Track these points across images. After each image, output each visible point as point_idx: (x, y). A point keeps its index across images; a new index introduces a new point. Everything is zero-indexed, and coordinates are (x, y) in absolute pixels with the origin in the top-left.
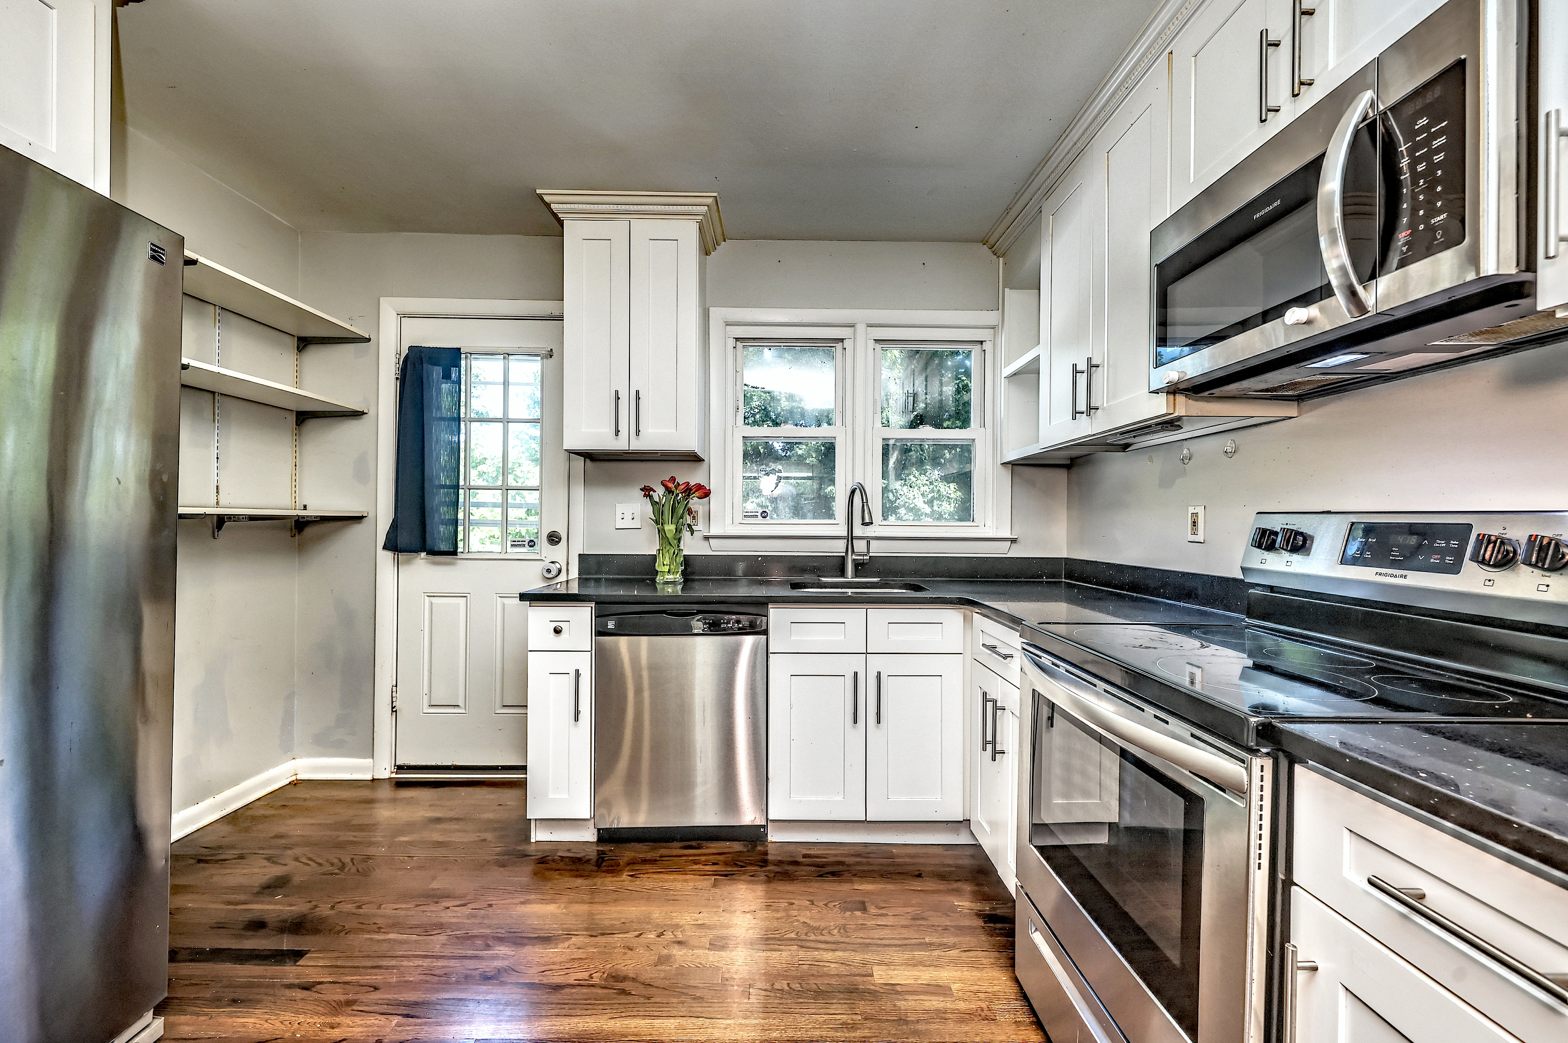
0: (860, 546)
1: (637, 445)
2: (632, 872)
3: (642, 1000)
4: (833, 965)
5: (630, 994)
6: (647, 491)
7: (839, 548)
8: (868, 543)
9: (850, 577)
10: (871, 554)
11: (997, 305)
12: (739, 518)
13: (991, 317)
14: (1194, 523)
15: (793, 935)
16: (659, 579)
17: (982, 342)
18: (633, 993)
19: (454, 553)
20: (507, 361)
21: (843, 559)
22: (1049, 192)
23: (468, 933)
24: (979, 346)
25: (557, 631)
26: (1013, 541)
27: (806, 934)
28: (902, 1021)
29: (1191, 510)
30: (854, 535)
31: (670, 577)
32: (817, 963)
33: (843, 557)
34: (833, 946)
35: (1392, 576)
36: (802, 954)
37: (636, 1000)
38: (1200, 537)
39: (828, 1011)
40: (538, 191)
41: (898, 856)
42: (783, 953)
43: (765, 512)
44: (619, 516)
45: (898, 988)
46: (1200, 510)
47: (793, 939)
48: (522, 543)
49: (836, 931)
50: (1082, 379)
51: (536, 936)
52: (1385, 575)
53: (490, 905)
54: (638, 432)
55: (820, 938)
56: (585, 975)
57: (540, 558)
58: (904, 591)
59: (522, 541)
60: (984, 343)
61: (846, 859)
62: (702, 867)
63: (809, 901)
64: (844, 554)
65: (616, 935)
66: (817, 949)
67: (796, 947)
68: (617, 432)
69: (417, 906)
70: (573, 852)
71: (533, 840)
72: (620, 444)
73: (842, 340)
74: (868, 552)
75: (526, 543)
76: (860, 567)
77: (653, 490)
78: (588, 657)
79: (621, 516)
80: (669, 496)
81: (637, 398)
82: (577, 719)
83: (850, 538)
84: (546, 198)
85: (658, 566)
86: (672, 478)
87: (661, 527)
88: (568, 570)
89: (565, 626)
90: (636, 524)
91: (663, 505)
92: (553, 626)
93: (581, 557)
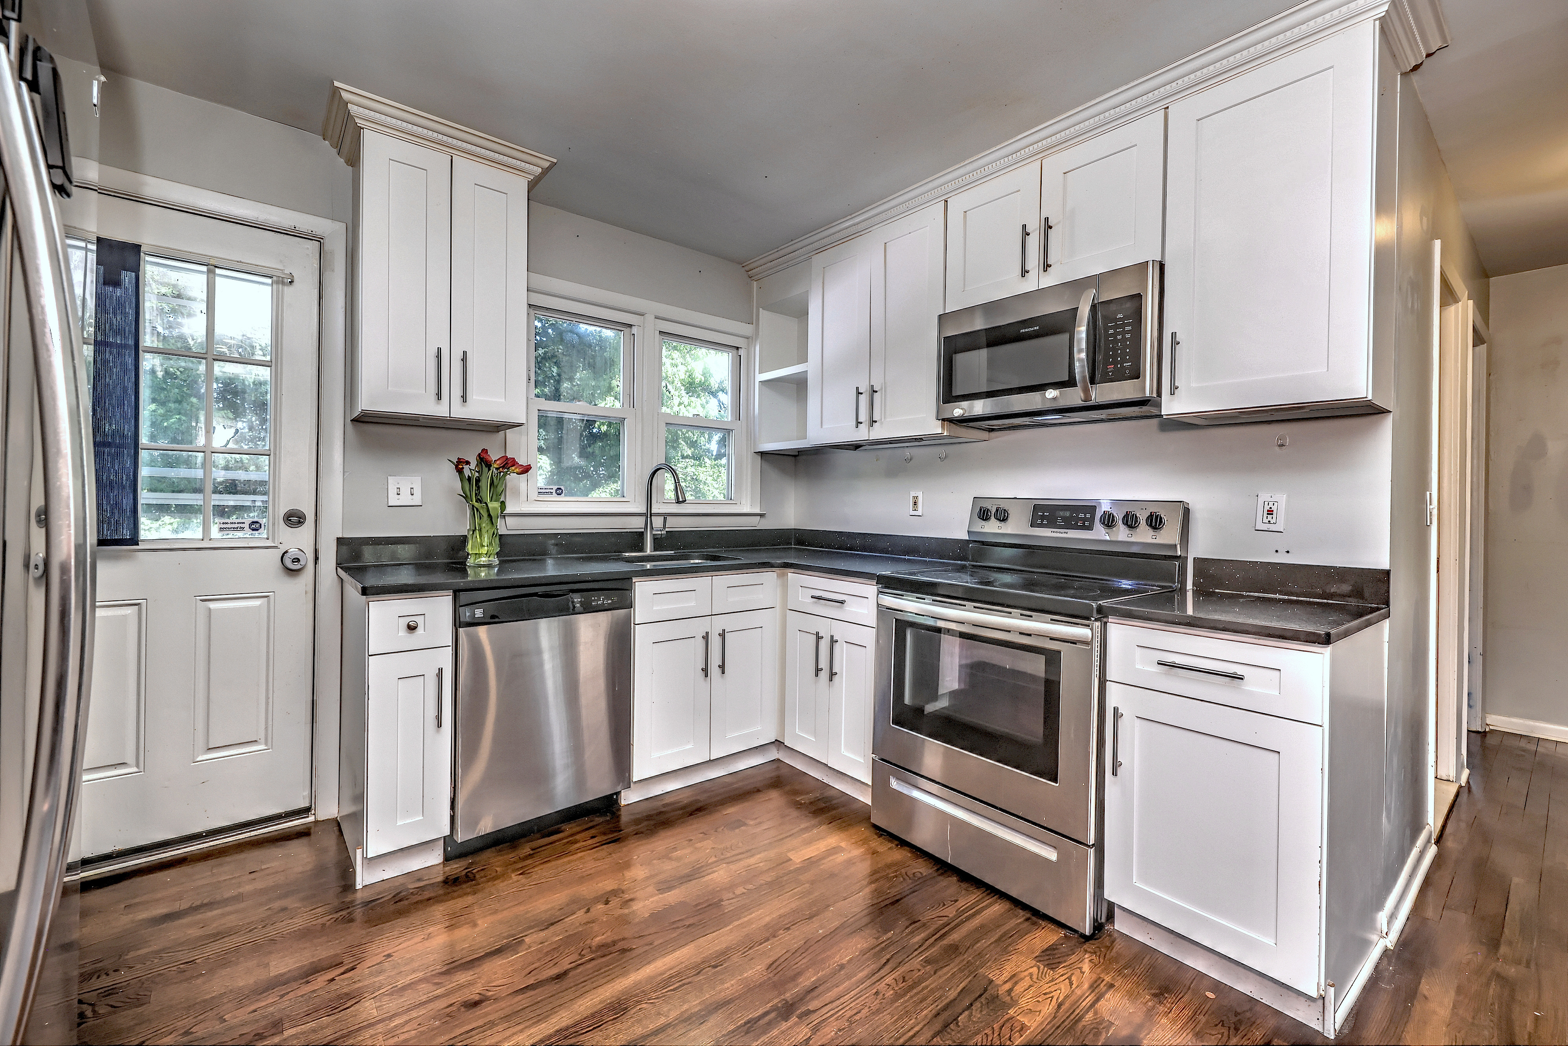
0: (658, 522)
1: (459, 412)
2: (519, 871)
3: (647, 948)
4: (761, 864)
5: (631, 949)
6: (459, 466)
7: (637, 524)
8: (665, 519)
9: (649, 551)
10: (667, 530)
11: (751, 319)
12: (534, 495)
13: (746, 329)
14: (915, 503)
15: (713, 859)
16: (471, 561)
17: (738, 348)
18: (634, 947)
19: (134, 541)
20: (211, 275)
21: (641, 535)
22: (820, 250)
23: (397, 986)
24: (735, 351)
25: (411, 628)
26: (762, 515)
27: (722, 854)
28: (832, 875)
29: (913, 494)
30: (652, 512)
31: (483, 560)
32: (749, 868)
33: (643, 532)
34: (749, 854)
35: (1060, 532)
36: (733, 867)
37: (641, 950)
38: (919, 513)
39: (785, 891)
40: (336, 84)
41: (732, 784)
42: (720, 872)
43: (560, 489)
44: (392, 491)
45: (813, 859)
46: (920, 495)
47: (715, 862)
48: (239, 525)
49: (740, 844)
50: (864, 400)
51: (483, 954)
52: (1057, 532)
53: (389, 956)
54: (464, 398)
55: (734, 853)
56: (575, 957)
57: (273, 545)
58: (700, 561)
59: (238, 523)
60: (740, 349)
61: (698, 798)
62: (584, 843)
63: (701, 833)
64: (643, 530)
65: (566, 920)
66: (740, 860)
67: (724, 865)
68: (439, 396)
69: (282, 996)
70: (426, 880)
71: (359, 886)
72: (441, 410)
73: (630, 326)
74: (664, 527)
75: (246, 526)
76: (658, 543)
77: (468, 463)
78: (449, 651)
79: (396, 491)
80: (485, 469)
81: (464, 359)
82: (439, 725)
83: (649, 515)
84: (345, 95)
85: (469, 548)
86: (485, 451)
87: (476, 504)
88: (316, 559)
89: (420, 620)
90: (417, 500)
91: (478, 481)
92: (404, 622)
93: (340, 541)
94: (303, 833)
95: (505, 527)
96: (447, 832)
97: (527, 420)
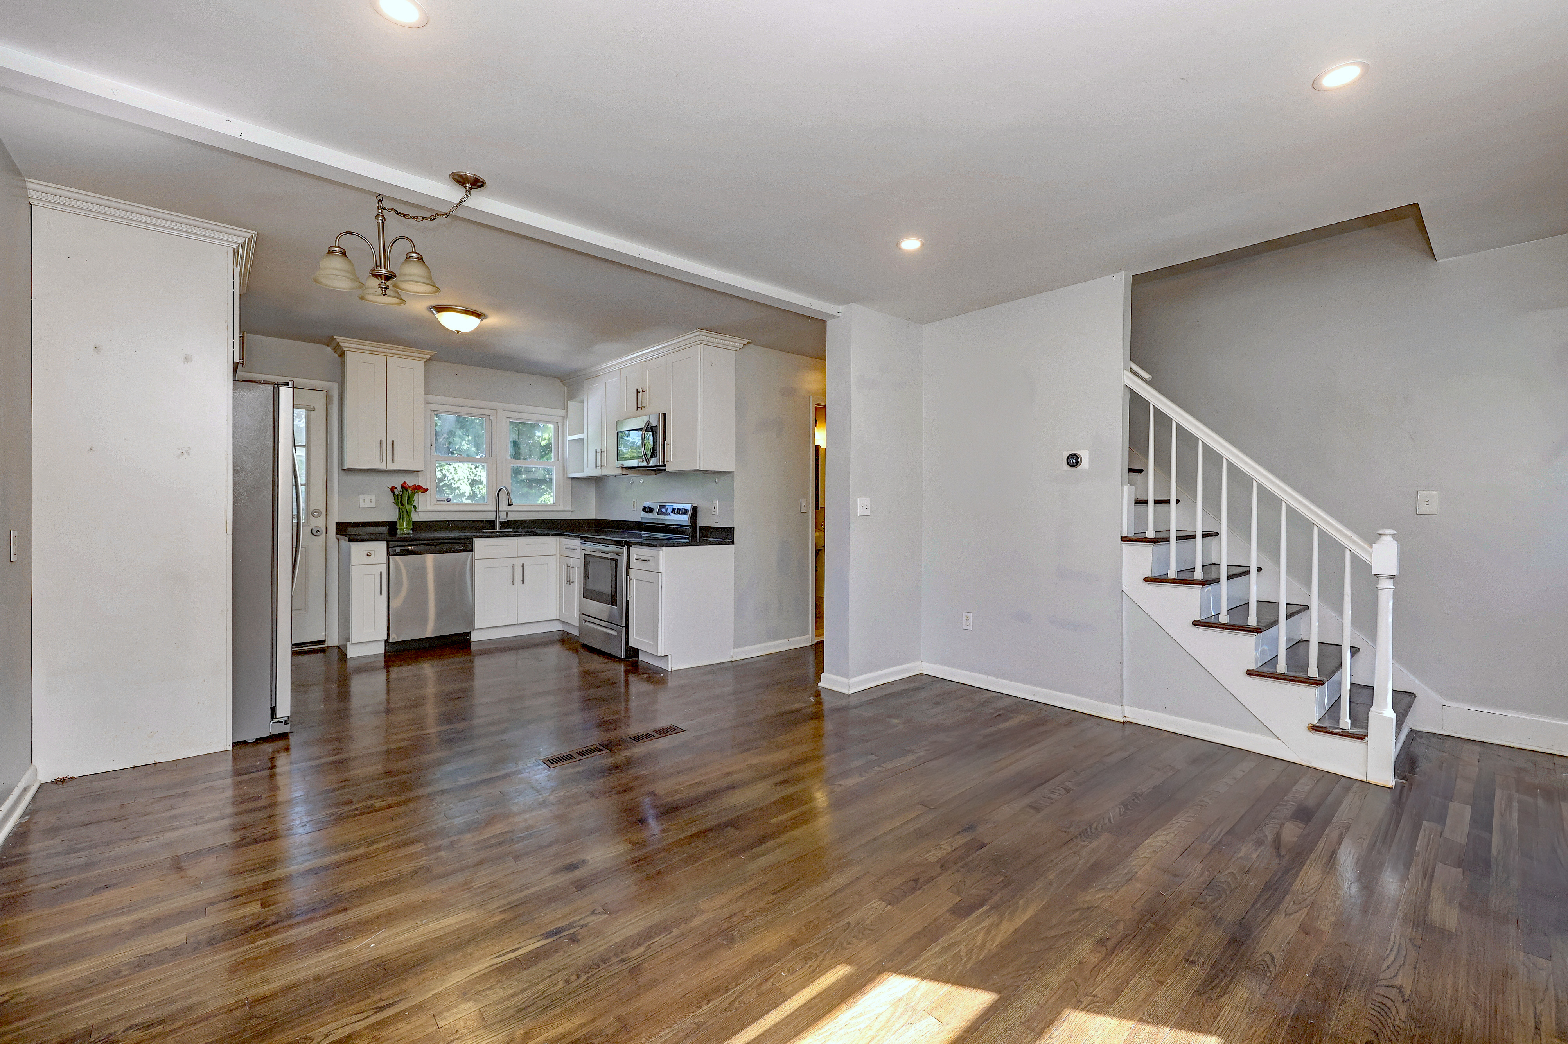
0: (503, 515)
1: (391, 467)
6: (393, 490)
7: (491, 516)
8: (507, 514)
9: (499, 529)
10: (508, 519)
11: (564, 407)
12: (429, 502)
13: (561, 412)
16: (398, 530)
24: (557, 424)
25: (369, 554)
26: (573, 511)
30: (499, 510)
31: (404, 530)
40: (331, 332)
43: (449, 499)
44: (361, 501)
50: (599, 454)
54: (394, 460)
60: (559, 423)
68: (381, 461)
71: (349, 657)
72: (382, 466)
73: (489, 416)
76: (504, 525)
77: (396, 488)
78: (385, 566)
79: (363, 501)
80: (405, 491)
81: (393, 444)
82: (381, 594)
83: (497, 511)
84: (338, 340)
85: (398, 527)
86: (405, 483)
87: (401, 507)
88: (327, 531)
89: (372, 553)
90: (373, 505)
91: (402, 496)
92: (366, 553)
93: (336, 522)
94: (323, 651)
95: (415, 517)
96: (386, 639)
97: (425, 467)
